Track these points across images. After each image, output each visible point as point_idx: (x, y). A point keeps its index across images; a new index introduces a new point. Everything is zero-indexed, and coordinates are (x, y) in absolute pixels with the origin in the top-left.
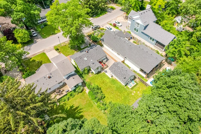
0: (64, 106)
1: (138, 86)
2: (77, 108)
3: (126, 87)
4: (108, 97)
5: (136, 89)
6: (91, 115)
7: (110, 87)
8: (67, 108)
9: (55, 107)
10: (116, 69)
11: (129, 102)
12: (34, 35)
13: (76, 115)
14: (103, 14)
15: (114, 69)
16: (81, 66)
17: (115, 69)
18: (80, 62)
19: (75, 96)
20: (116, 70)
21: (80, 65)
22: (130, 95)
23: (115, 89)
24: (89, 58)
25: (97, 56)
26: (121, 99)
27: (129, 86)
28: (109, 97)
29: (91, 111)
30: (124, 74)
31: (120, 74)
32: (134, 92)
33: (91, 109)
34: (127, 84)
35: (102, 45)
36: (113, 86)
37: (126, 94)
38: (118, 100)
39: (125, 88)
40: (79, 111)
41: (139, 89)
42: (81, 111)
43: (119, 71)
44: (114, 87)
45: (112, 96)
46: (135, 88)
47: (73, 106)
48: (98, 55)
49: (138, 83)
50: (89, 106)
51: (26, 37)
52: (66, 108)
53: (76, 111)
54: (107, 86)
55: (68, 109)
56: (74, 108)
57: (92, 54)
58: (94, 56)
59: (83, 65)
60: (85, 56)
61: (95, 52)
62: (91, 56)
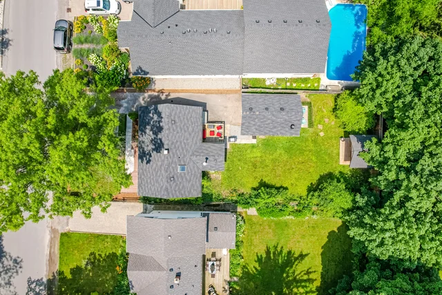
0: (247, 270)
1: (315, 109)
2: (268, 252)
4: (292, 185)
5: (318, 118)
6: (302, 238)
7: (274, 161)
8: (256, 269)
9: (238, 288)
10: (258, 124)
11: (329, 154)
13: (280, 261)
15: (253, 128)
16: (192, 191)
17: (254, 125)
18: (183, 186)
20: (259, 126)
21: (190, 193)
22: (320, 140)
23: (285, 157)
24: (185, 156)
25: (190, 135)
26: (313, 165)
28: (292, 182)
29: (294, 232)
31: (275, 127)
32: (320, 127)
33: (290, 232)
36: (276, 155)
39: (299, 136)
41: (323, 112)
44: (280, 154)
45: (296, 175)
46: (314, 117)
48: (190, 129)
49: (309, 100)
50: (283, 230)
52: (255, 271)
53: (272, 258)
54: (267, 166)
56: (264, 256)
57: (181, 143)
58: (185, 141)
59: (192, 185)
60: (173, 165)
61: (178, 133)
62: (182, 148)
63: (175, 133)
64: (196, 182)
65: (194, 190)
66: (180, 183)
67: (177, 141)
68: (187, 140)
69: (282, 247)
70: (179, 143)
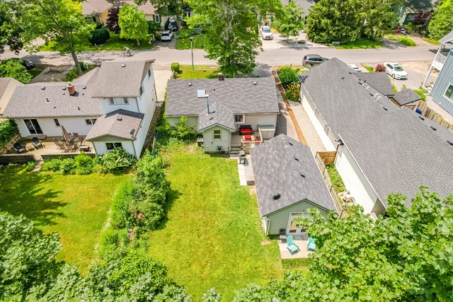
0: (41, 181)
2: (56, 205)
3: (269, 242)
4: (169, 235)
8: (37, 191)
12: (163, 38)
14: (365, 47)
16: (174, 105)
18: (180, 96)
19: (91, 175)
21: (172, 102)
23: (221, 224)
24: (217, 96)
25: (243, 101)
27: (283, 247)
28: (173, 235)
30: (285, 182)
34: (283, 232)
35: (298, 97)
37: (244, 267)
38: (194, 267)
39: (263, 244)
40: (49, 217)
42: (53, 220)
43: (277, 165)
44: (226, 216)
47: (57, 193)
48: (250, 101)
51: (136, 26)
53: (43, 212)
54: (204, 199)
55: (36, 194)
56: (53, 200)
57: (232, 92)
58: (234, 96)
59: (182, 105)
60: (205, 85)
61: (244, 88)
62: (226, 93)
63: (243, 86)
64: (184, 109)
65: (175, 107)
66: (185, 92)
67: (233, 88)
68: (236, 98)
69: (55, 224)
70: (231, 89)
